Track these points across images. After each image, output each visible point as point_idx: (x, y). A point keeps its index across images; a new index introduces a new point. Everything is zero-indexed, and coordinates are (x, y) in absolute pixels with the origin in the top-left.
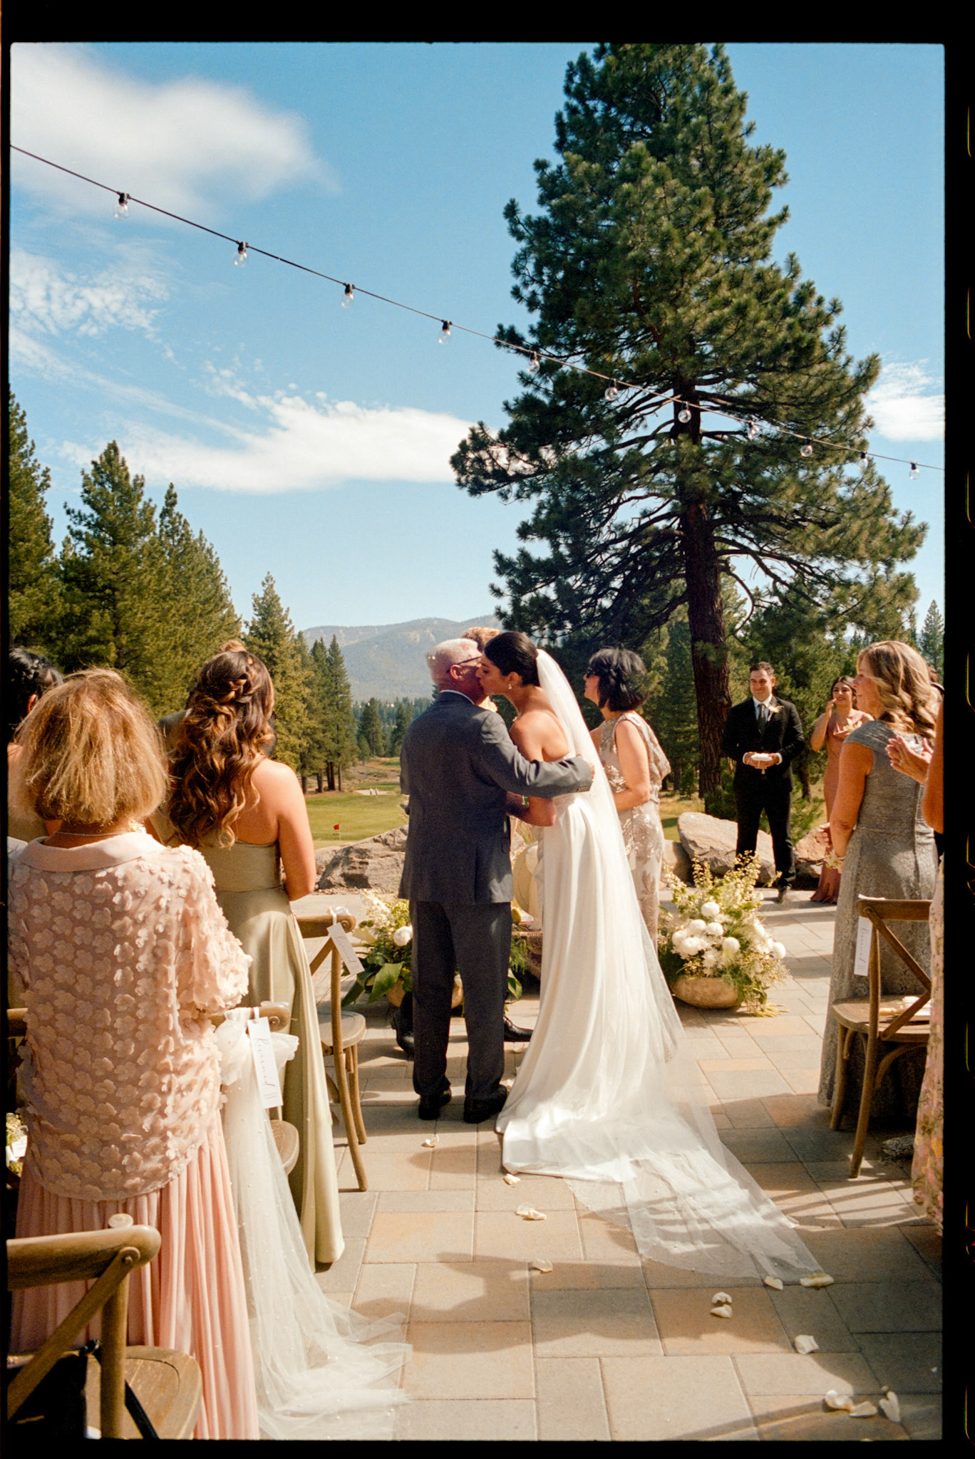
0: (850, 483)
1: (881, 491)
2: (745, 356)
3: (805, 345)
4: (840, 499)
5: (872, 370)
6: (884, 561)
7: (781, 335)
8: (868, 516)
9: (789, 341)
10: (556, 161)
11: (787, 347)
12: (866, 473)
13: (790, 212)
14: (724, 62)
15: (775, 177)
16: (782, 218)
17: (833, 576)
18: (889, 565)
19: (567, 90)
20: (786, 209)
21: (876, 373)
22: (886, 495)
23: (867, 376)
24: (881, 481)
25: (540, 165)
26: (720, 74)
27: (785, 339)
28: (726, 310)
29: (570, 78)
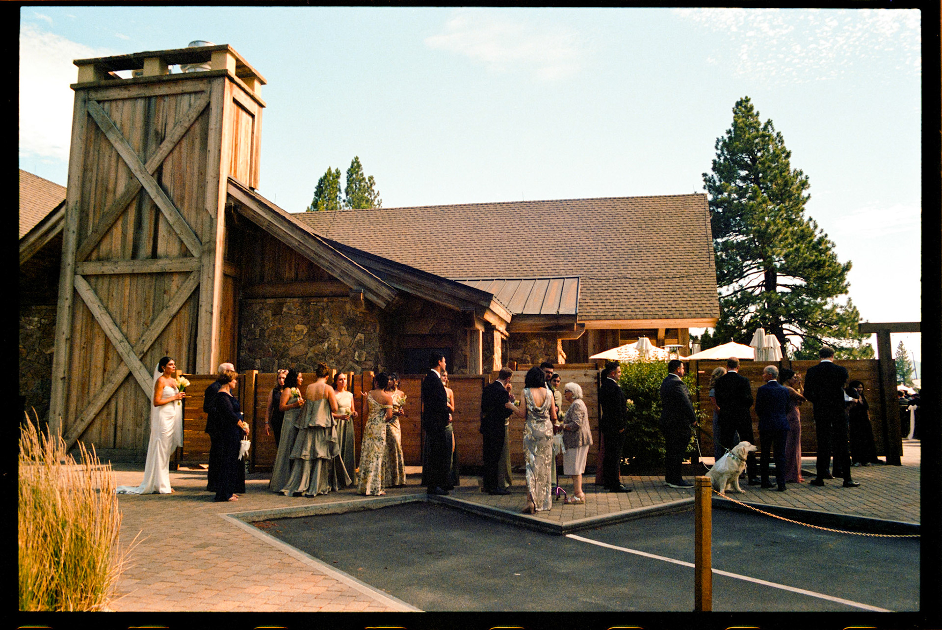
0: (841, 307)
1: (855, 312)
2: (799, 267)
3: (822, 263)
4: (838, 314)
5: (849, 267)
6: (858, 340)
7: (813, 258)
8: (850, 322)
9: (816, 261)
10: (710, 173)
11: (816, 263)
12: (848, 303)
13: (811, 195)
14: (781, 138)
15: (805, 187)
16: (809, 197)
17: (835, 345)
18: (860, 341)
19: (716, 148)
20: (809, 195)
21: (851, 266)
22: (857, 314)
23: (848, 267)
24: (855, 307)
25: (704, 175)
26: (779, 141)
27: (814, 260)
28: (791, 249)
29: (717, 144)
